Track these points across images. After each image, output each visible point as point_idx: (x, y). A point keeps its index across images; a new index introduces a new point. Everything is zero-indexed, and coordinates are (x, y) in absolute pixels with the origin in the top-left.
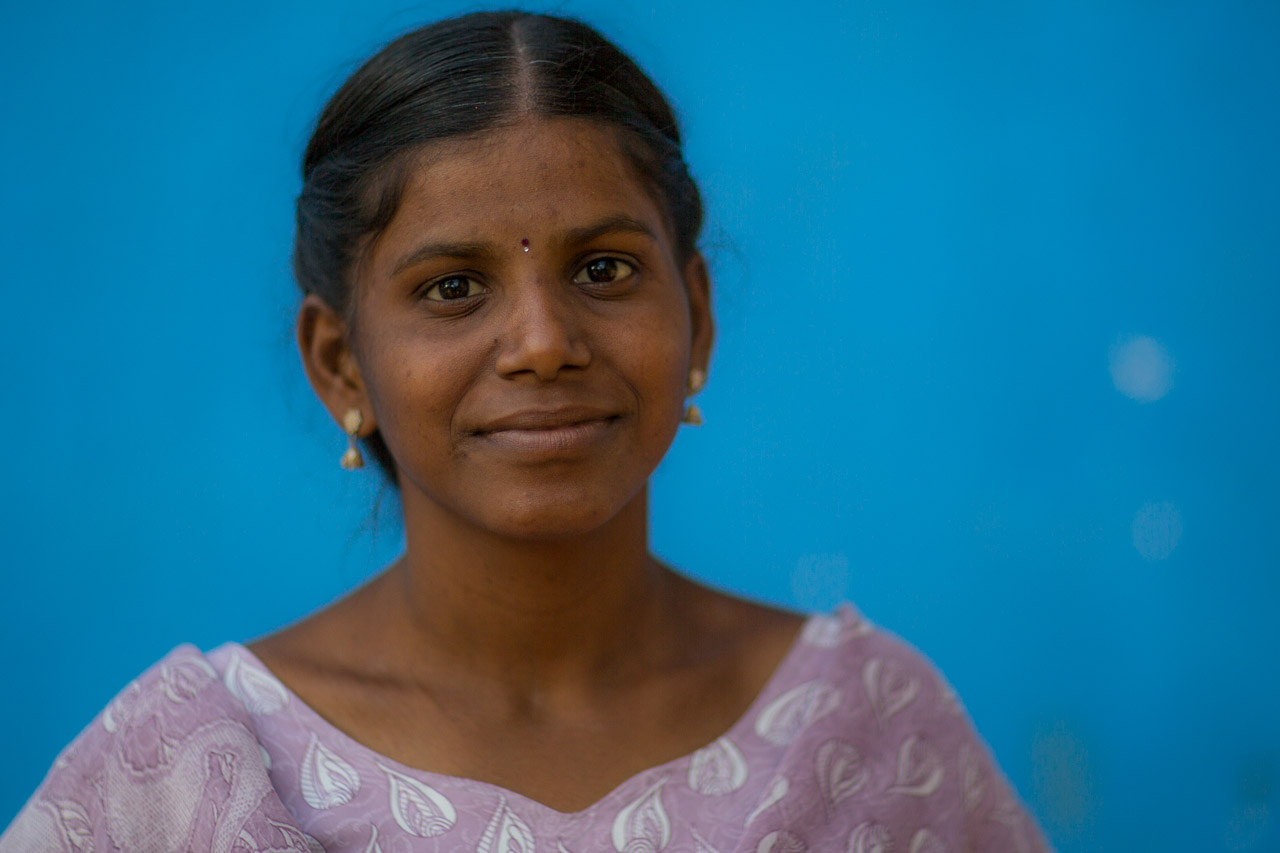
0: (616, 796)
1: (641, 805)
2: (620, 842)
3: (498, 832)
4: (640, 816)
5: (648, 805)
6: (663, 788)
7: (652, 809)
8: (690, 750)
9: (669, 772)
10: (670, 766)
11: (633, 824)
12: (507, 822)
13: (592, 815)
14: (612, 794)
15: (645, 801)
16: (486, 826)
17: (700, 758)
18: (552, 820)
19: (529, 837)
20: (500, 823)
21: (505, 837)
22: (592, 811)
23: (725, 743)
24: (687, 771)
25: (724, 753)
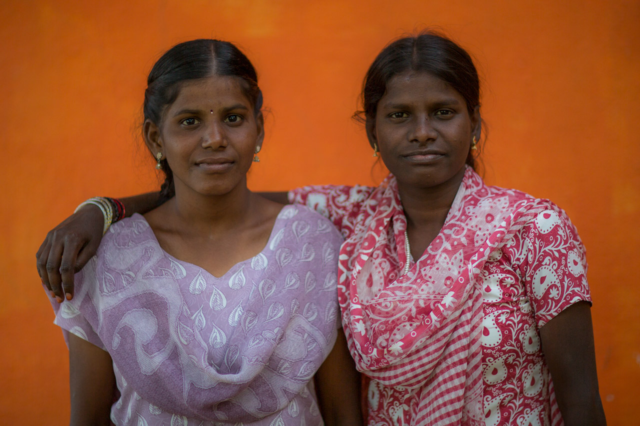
0: (229, 272)
1: (237, 274)
2: (230, 285)
3: (197, 280)
4: (237, 277)
5: (240, 274)
6: (243, 268)
7: (241, 275)
8: (251, 257)
9: (245, 264)
10: (245, 261)
11: (235, 280)
12: (200, 278)
13: (223, 278)
14: (229, 271)
15: (239, 273)
16: (194, 279)
17: (254, 259)
18: (212, 279)
19: (205, 283)
20: (198, 278)
21: (198, 282)
22: (223, 277)
23: (261, 254)
24: (250, 263)
25: (261, 257)
